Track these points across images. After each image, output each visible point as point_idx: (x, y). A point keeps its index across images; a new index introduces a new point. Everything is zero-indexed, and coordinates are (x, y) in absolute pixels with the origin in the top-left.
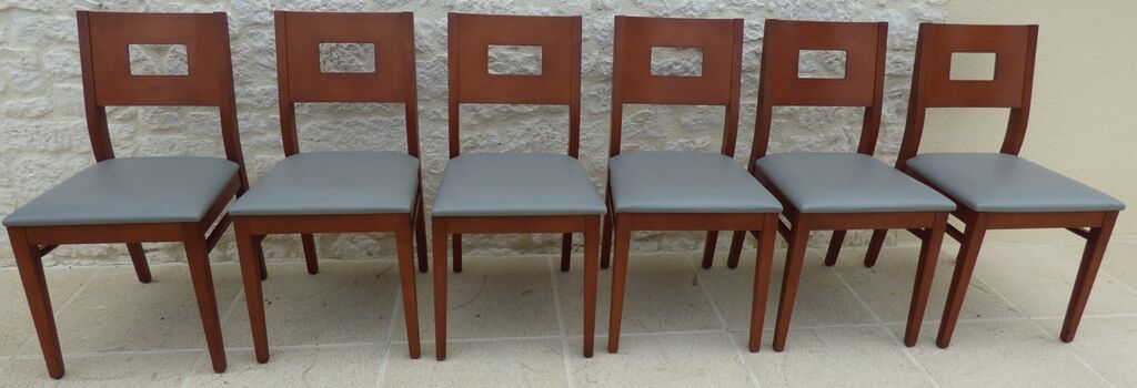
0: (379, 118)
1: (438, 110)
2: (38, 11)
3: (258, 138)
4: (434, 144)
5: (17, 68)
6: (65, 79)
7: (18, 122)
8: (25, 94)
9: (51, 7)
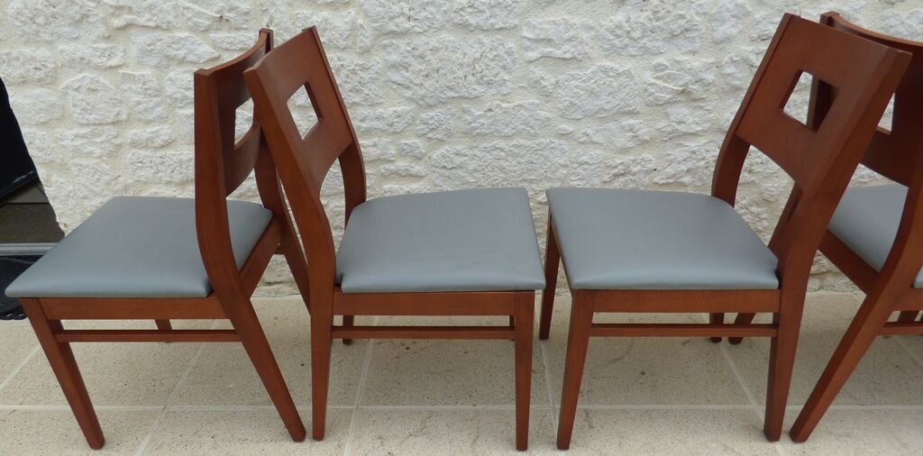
0: (522, 141)
1: (589, 131)
2: (157, 27)
3: (387, 166)
4: (580, 170)
5: (139, 93)
6: (186, 104)
7: (142, 153)
8: (148, 122)
9: (170, 23)
